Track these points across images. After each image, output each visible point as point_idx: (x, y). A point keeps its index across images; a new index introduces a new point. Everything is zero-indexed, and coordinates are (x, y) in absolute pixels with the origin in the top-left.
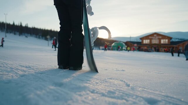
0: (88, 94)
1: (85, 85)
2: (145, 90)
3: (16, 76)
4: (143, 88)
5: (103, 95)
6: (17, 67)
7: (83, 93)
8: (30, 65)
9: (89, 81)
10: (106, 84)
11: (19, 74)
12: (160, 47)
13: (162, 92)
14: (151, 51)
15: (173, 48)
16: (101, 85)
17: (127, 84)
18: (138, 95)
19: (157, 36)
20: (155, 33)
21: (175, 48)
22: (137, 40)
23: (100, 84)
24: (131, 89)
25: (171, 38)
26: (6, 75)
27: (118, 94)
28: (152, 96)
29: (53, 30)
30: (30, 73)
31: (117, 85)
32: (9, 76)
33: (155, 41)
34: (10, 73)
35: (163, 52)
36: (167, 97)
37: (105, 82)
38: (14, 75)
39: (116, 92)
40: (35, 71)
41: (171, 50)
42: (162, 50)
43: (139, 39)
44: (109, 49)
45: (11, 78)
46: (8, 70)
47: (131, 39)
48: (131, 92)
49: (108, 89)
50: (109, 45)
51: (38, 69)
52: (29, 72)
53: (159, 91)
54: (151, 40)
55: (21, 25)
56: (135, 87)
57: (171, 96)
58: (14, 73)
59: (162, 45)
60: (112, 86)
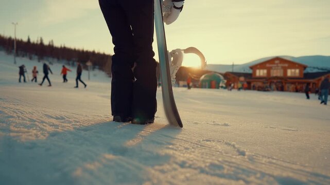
0: (175, 169)
1: (168, 151)
2: (274, 161)
3: (42, 134)
4: (269, 158)
5: (202, 171)
6: (41, 117)
7: (166, 167)
8: (63, 114)
9: (173, 144)
10: (203, 150)
11: (46, 130)
12: (286, 83)
13: (305, 167)
14: (269, 89)
15: (308, 84)
16: (194, 152)
17: (238, 151)
18: (263, 171)
19: (280, 63)
20: (277, 58)
21: (311, 84)
22: (244, 70)
23: (193, 150)
24: (250, 159)
25: (305, 67)
26: (26, 134)
27: (228, 170)
28: (291, 175)
29: (96, 52)
30: (66, 129)
31: (223, 152)
32: (31, 135)
33: (277, 73)
34: (31, 130)
35: (290, 91)
36: (317, 175)
37: (199, 146)
38: (39, 133)
39: (224, 166)
40: (74, 125)
41: (304, 88)
42: (288, 87)
43: (248, 68)
44: (195, 86)
45: (34, 138)
46: (26, 123)
47: (235, 68)
48: (251, 166)
49: (209, 161)
50: (196, 79)
51: (77, 122)
52: (63, 126)
53: (298, 163)
54: (269, 69)
55: (42, 44)
56: (255, 157)
57: (324, 173)
58: (38, 128)
59: (289, 80)
60: (214, 154)
